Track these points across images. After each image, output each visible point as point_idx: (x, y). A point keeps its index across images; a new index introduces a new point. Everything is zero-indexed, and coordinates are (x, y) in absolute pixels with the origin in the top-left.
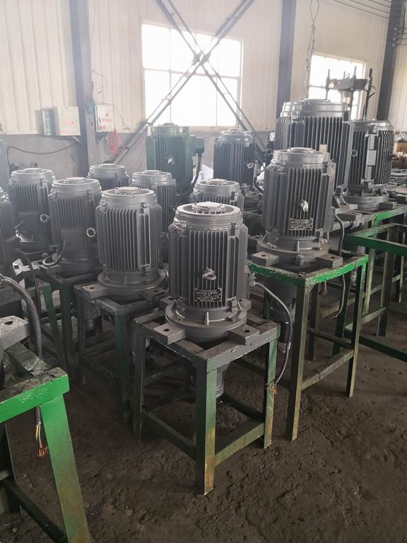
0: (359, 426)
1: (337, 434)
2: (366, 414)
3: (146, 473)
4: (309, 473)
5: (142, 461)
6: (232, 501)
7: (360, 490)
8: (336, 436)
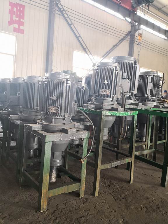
0: (132, 195)
1: (119, 196)
2: (137, 191)
3: (17, 200)
4: (98, 210)
5: (18, 195)
6: (54, 216)
7: (123, 221)
8: (118, 197)
